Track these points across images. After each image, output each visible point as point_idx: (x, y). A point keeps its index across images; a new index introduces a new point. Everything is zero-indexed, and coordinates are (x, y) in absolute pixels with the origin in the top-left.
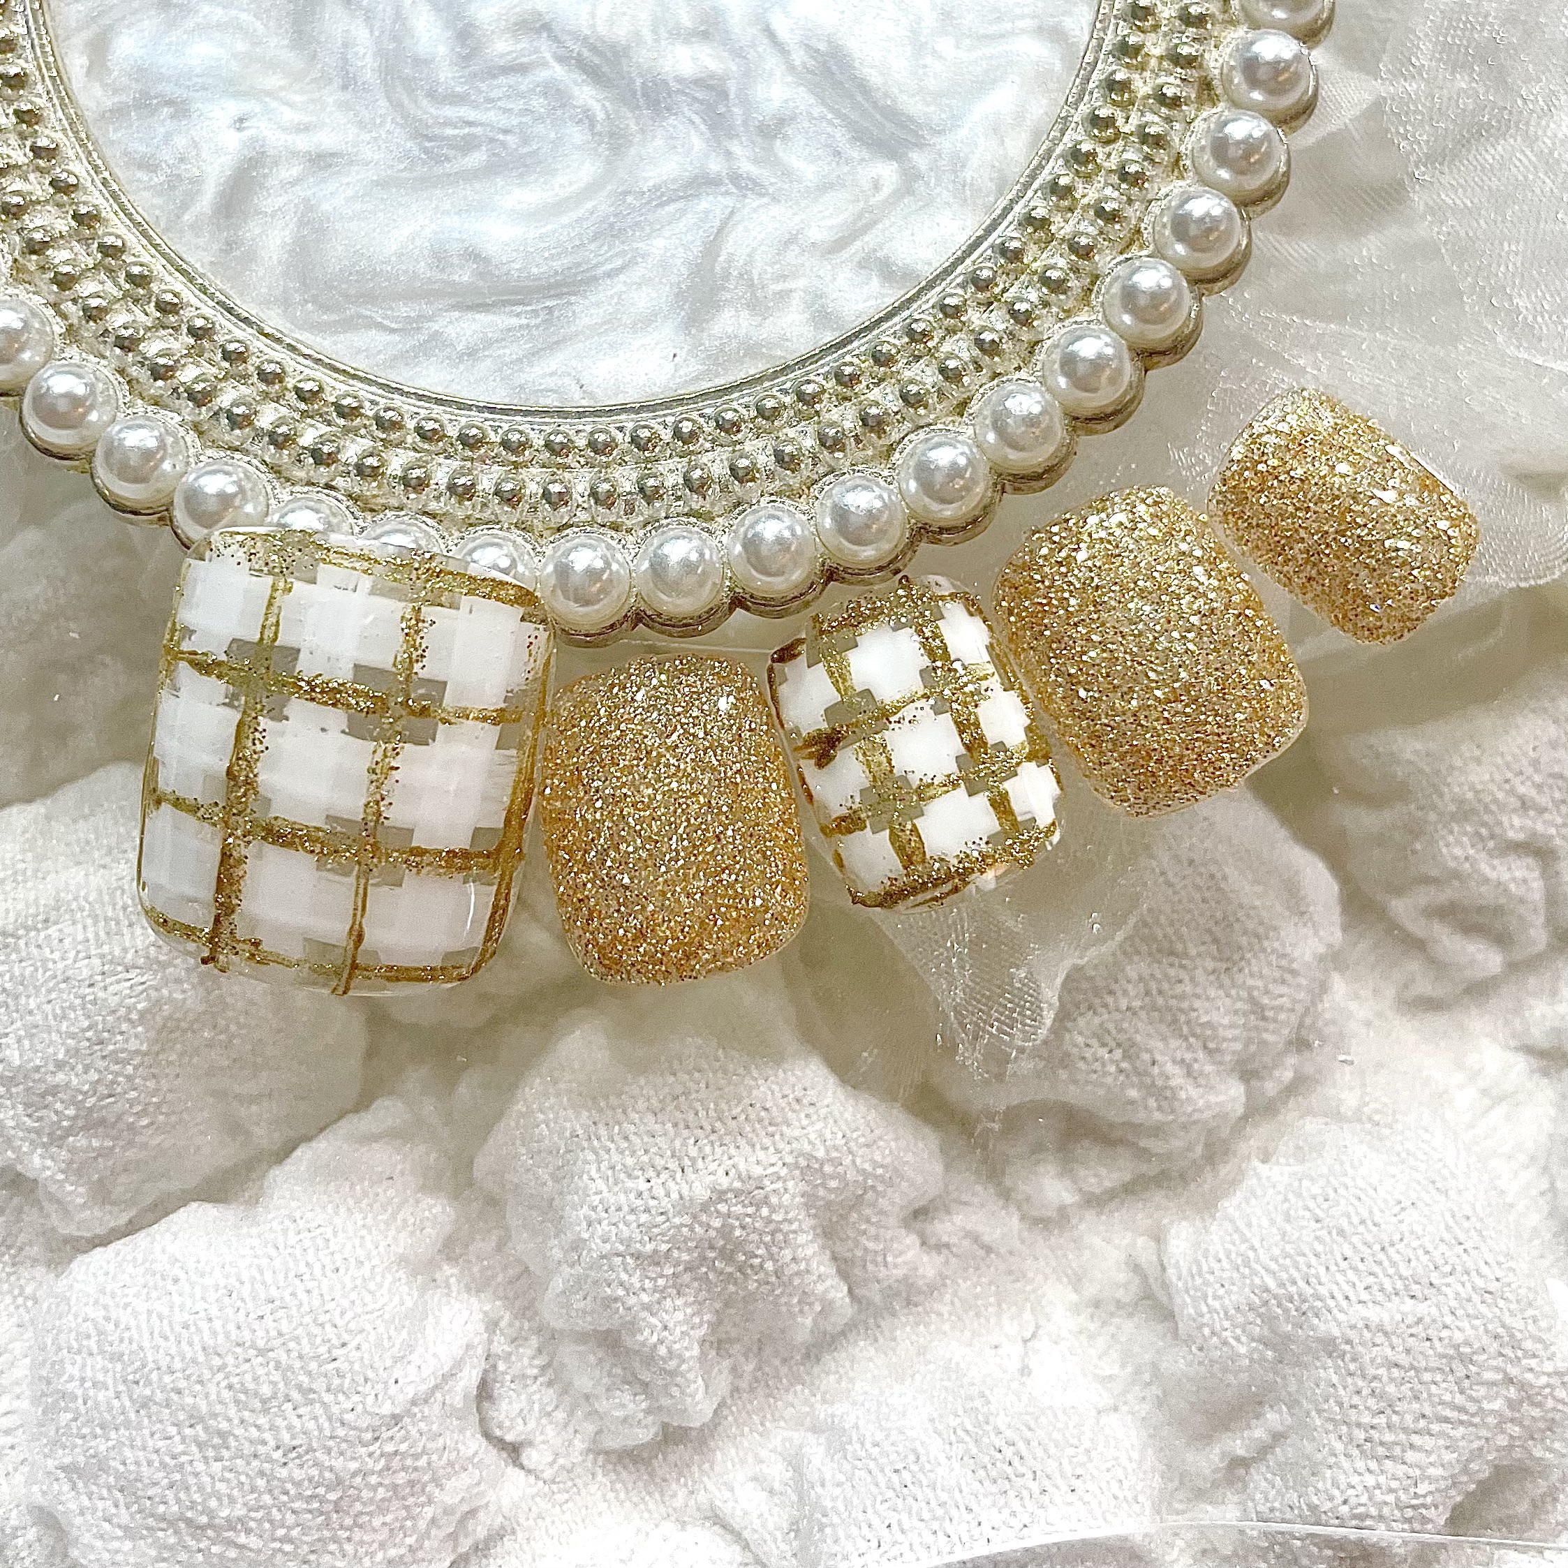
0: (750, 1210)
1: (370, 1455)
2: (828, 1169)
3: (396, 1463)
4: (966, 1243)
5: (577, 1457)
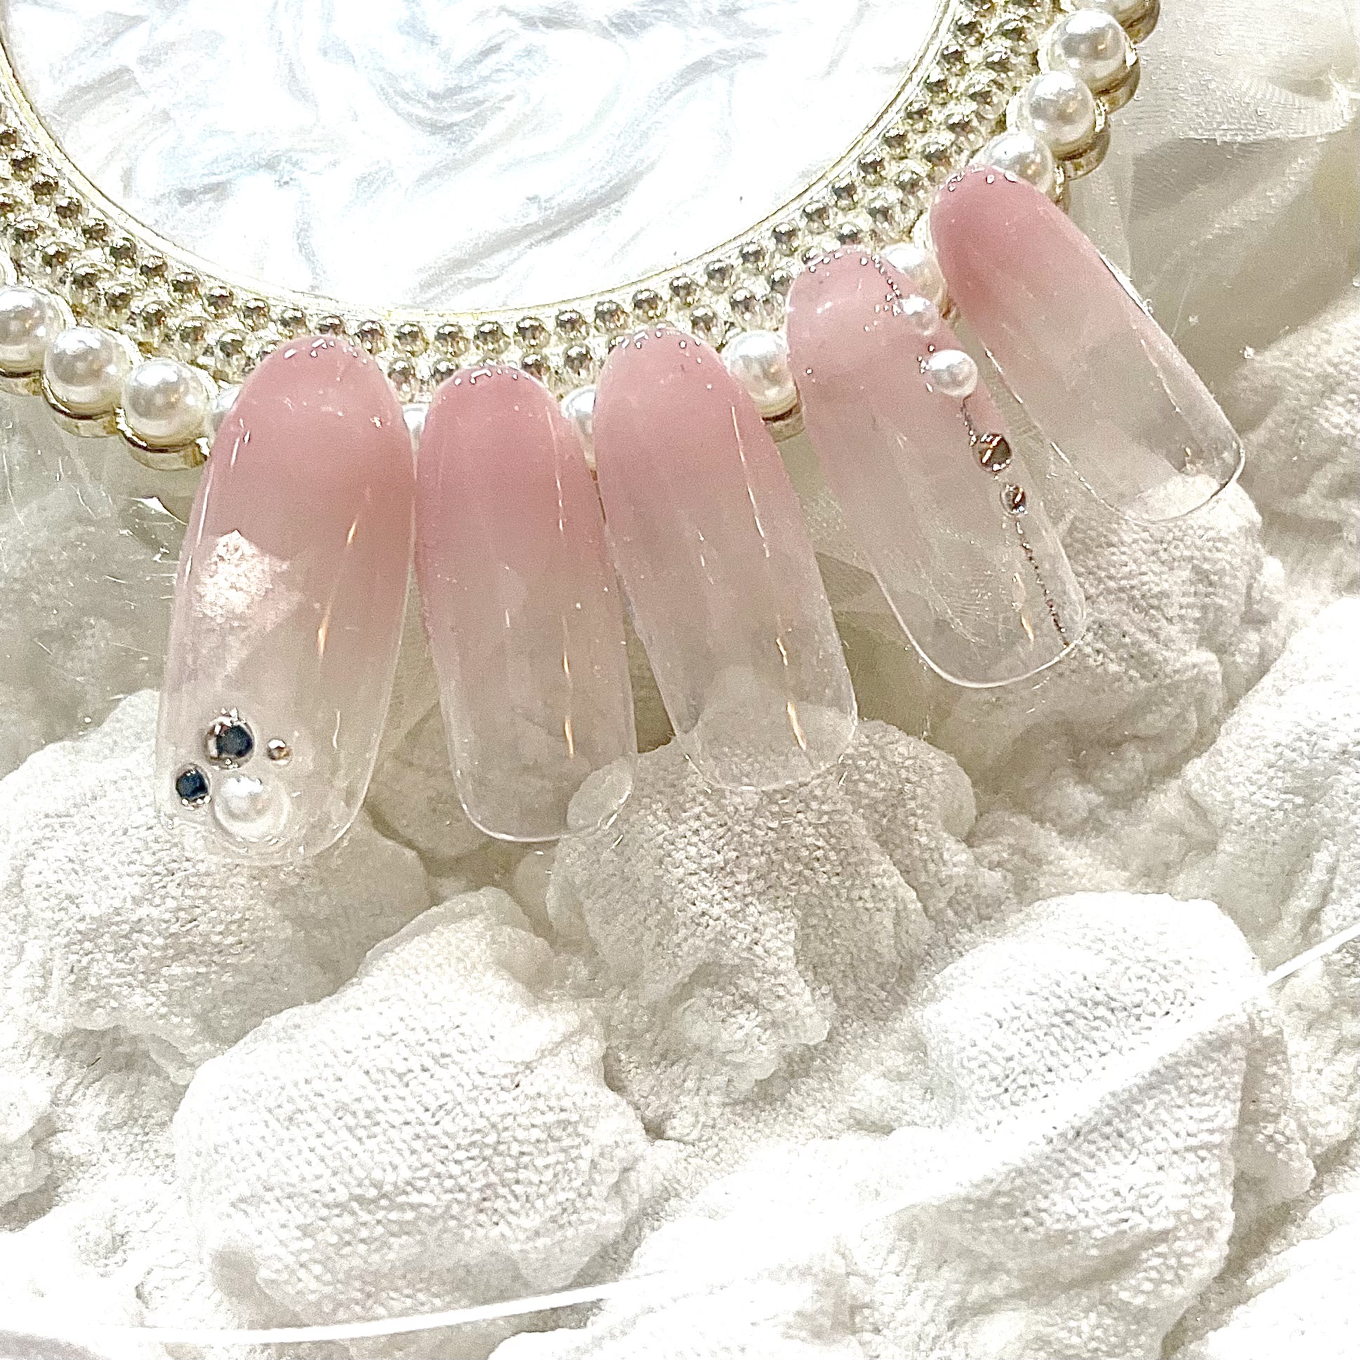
4: (1017, 858)
5: (716, 1112)
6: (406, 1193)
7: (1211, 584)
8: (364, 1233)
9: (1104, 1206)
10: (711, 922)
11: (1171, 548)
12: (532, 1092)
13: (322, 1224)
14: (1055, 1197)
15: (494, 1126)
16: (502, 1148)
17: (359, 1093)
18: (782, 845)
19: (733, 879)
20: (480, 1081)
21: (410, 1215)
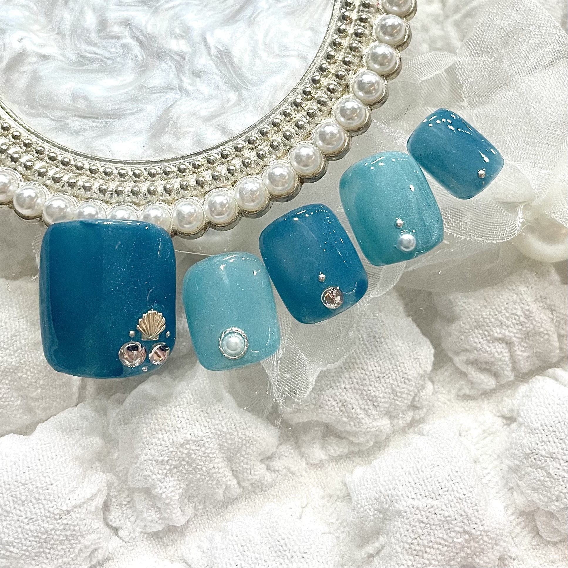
0: (198, 448)
1: (58, 523)
2: (228, 436)
3: (67, 528)
6: (9, 545)
11: (386, 377)
15: (47, 532)
16: (47, 540)
18: (187, 459)
19: (164, 467)
20: (48, 514)
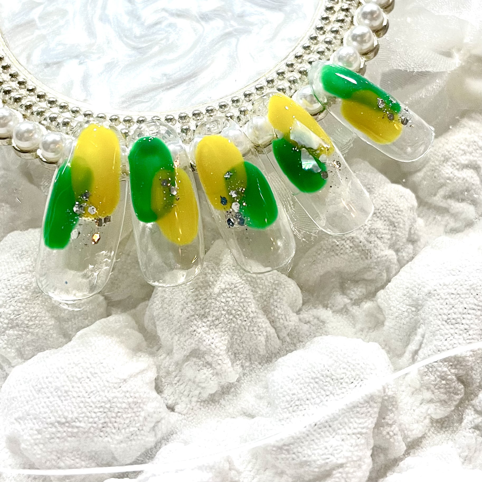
0: (234, 295)
1: (118, 392)
3: (128, 395)
4: (316, 320)
5: (194, 404)
6: (75, 421)
7: (395, 227)
8: (59, 435)
9: (321, 452)
10: (197, 334)
11: (382, 212)
12: (125, 390)
13: (45, 430)
14: (304, 448)
15: (109, 401)
16: (112, 409)
17: (64, 384)
18: (226, 308)
19: (207, 319)
20: (107, 384)
21: (75, 430)
